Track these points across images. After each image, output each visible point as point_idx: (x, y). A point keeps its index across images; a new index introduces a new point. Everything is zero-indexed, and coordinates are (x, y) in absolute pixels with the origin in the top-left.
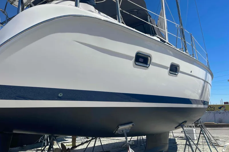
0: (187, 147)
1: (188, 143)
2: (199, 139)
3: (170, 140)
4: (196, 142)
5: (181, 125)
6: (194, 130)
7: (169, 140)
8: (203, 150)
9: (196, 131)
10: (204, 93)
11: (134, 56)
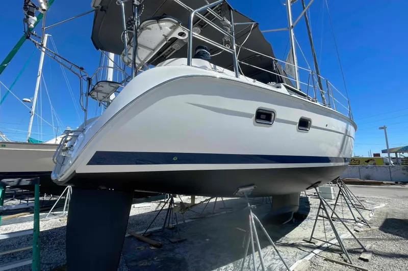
0: (321, 210)
1: (322, 206)
2: (337, 198)
3: (302, 198)
4: (334, 202)
5: (314, 186)
6: (332, 188)
7: (300, 199)
8: (343, 213)
9: (334, 190)
10: (344, 148)
11: (254, 113)
